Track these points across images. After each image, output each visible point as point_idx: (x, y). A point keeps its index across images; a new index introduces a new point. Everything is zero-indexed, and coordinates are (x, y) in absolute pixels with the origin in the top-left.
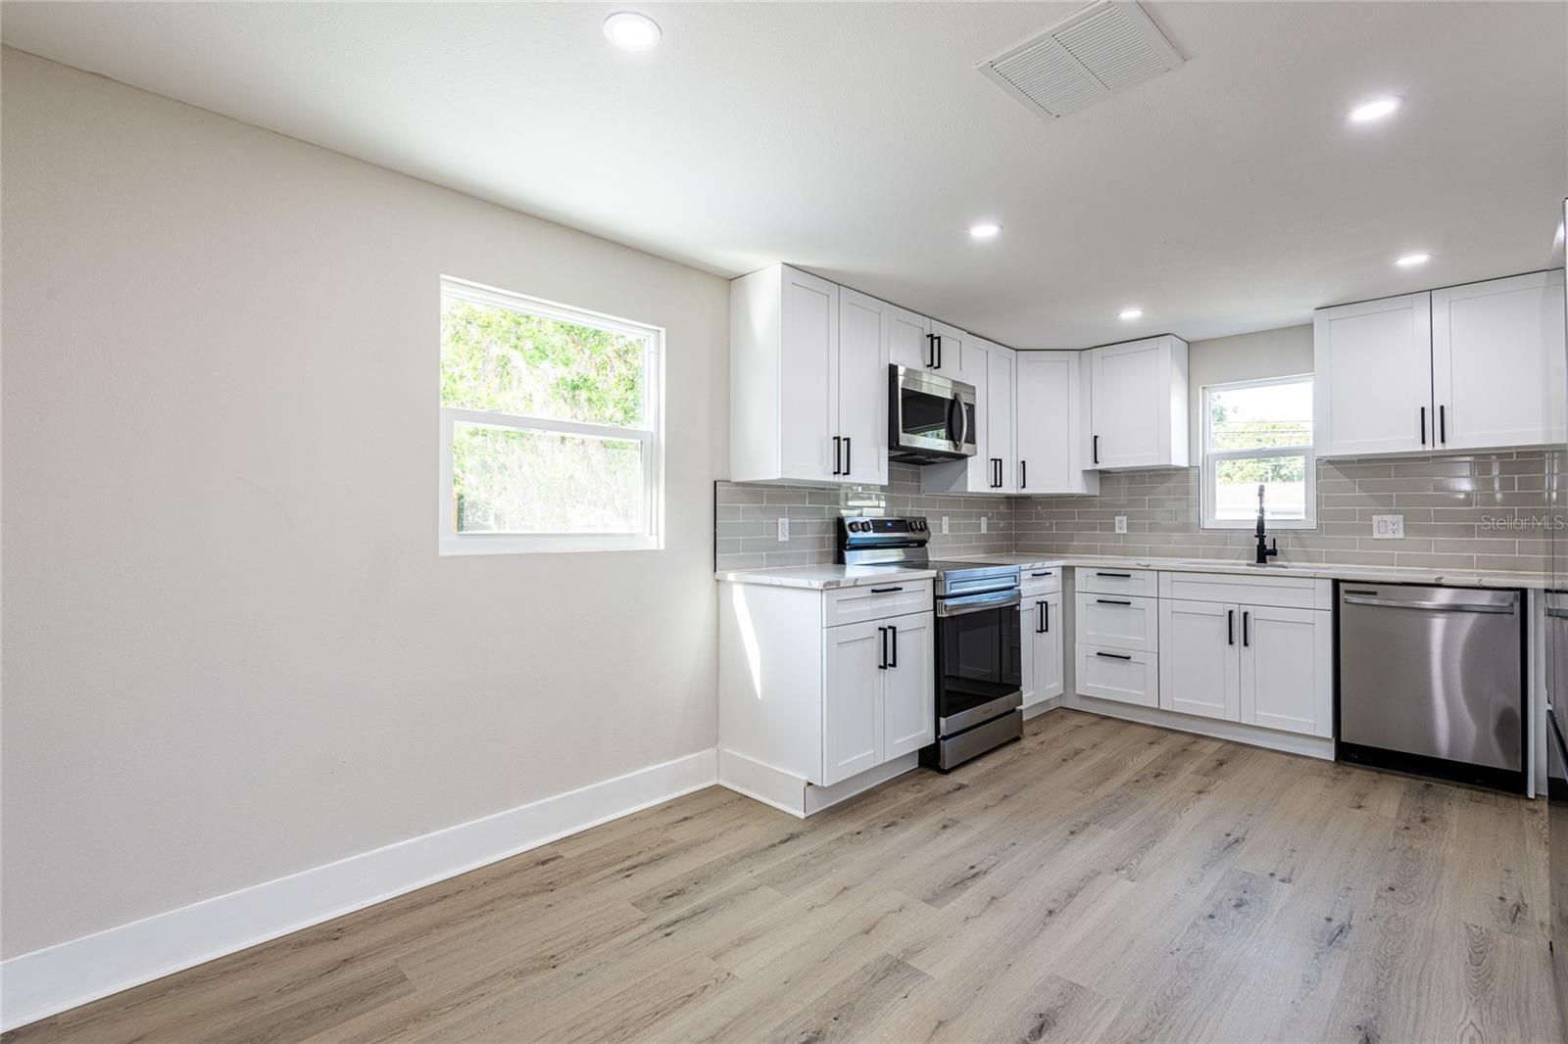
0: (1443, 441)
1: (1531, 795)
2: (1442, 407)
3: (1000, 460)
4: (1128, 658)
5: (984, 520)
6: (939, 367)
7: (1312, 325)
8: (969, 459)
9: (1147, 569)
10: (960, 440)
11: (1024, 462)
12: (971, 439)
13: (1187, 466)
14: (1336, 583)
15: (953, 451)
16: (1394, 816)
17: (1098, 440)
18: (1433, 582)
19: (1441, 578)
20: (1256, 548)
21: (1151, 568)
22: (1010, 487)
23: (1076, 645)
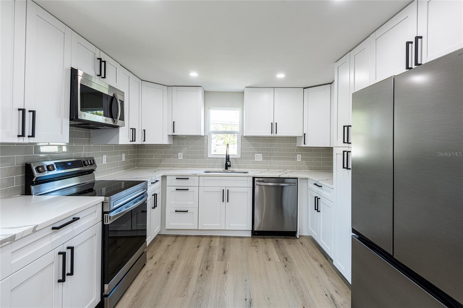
0: (276, 133)
1: (298, 237)
2: (276, 123)
3: (135, 129)
4: (187, 211)
5: (124, 155)
6: (105, 77)
7: (243, 92)
8: (120, 128)
9: (195, 175)
10: (116, 118)
11: (144, 130)
12: (122, 118)
13: (204, 135)
14: (254, 178)
15: (113, 124)
16: (280, 261)
17: (175, 123)
18: (278, 177)
19: (280, 176)
20: (225, 164)
21: (197, 175)
22: (139, 141)
23: (166, 208)
